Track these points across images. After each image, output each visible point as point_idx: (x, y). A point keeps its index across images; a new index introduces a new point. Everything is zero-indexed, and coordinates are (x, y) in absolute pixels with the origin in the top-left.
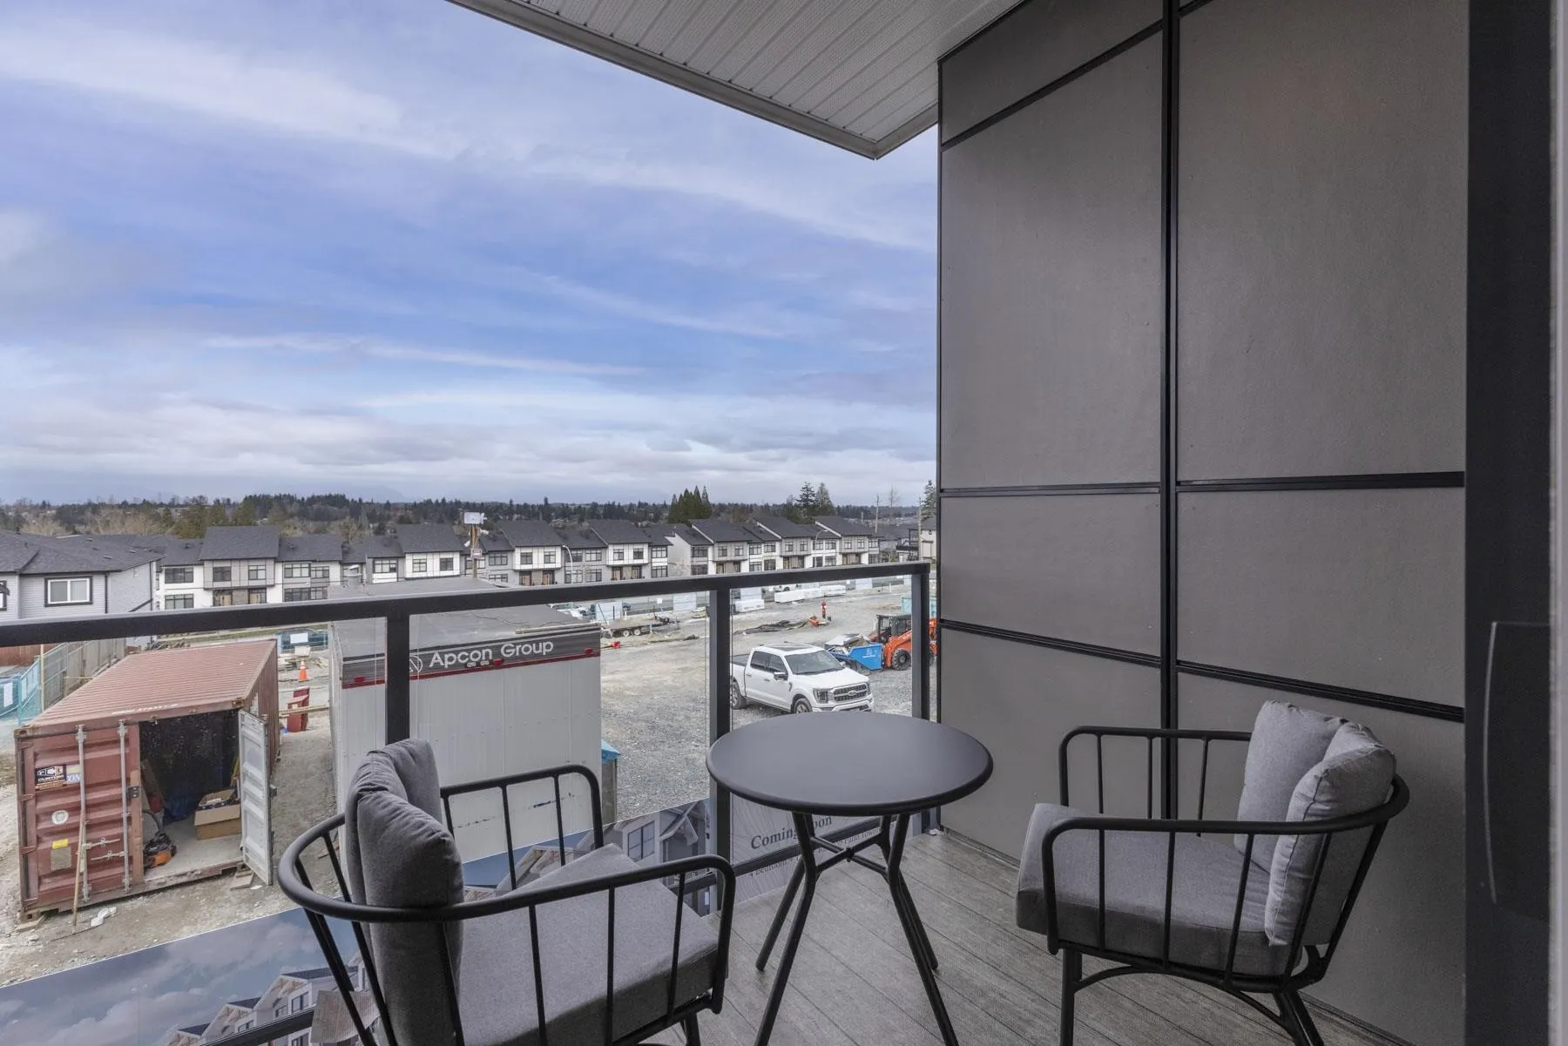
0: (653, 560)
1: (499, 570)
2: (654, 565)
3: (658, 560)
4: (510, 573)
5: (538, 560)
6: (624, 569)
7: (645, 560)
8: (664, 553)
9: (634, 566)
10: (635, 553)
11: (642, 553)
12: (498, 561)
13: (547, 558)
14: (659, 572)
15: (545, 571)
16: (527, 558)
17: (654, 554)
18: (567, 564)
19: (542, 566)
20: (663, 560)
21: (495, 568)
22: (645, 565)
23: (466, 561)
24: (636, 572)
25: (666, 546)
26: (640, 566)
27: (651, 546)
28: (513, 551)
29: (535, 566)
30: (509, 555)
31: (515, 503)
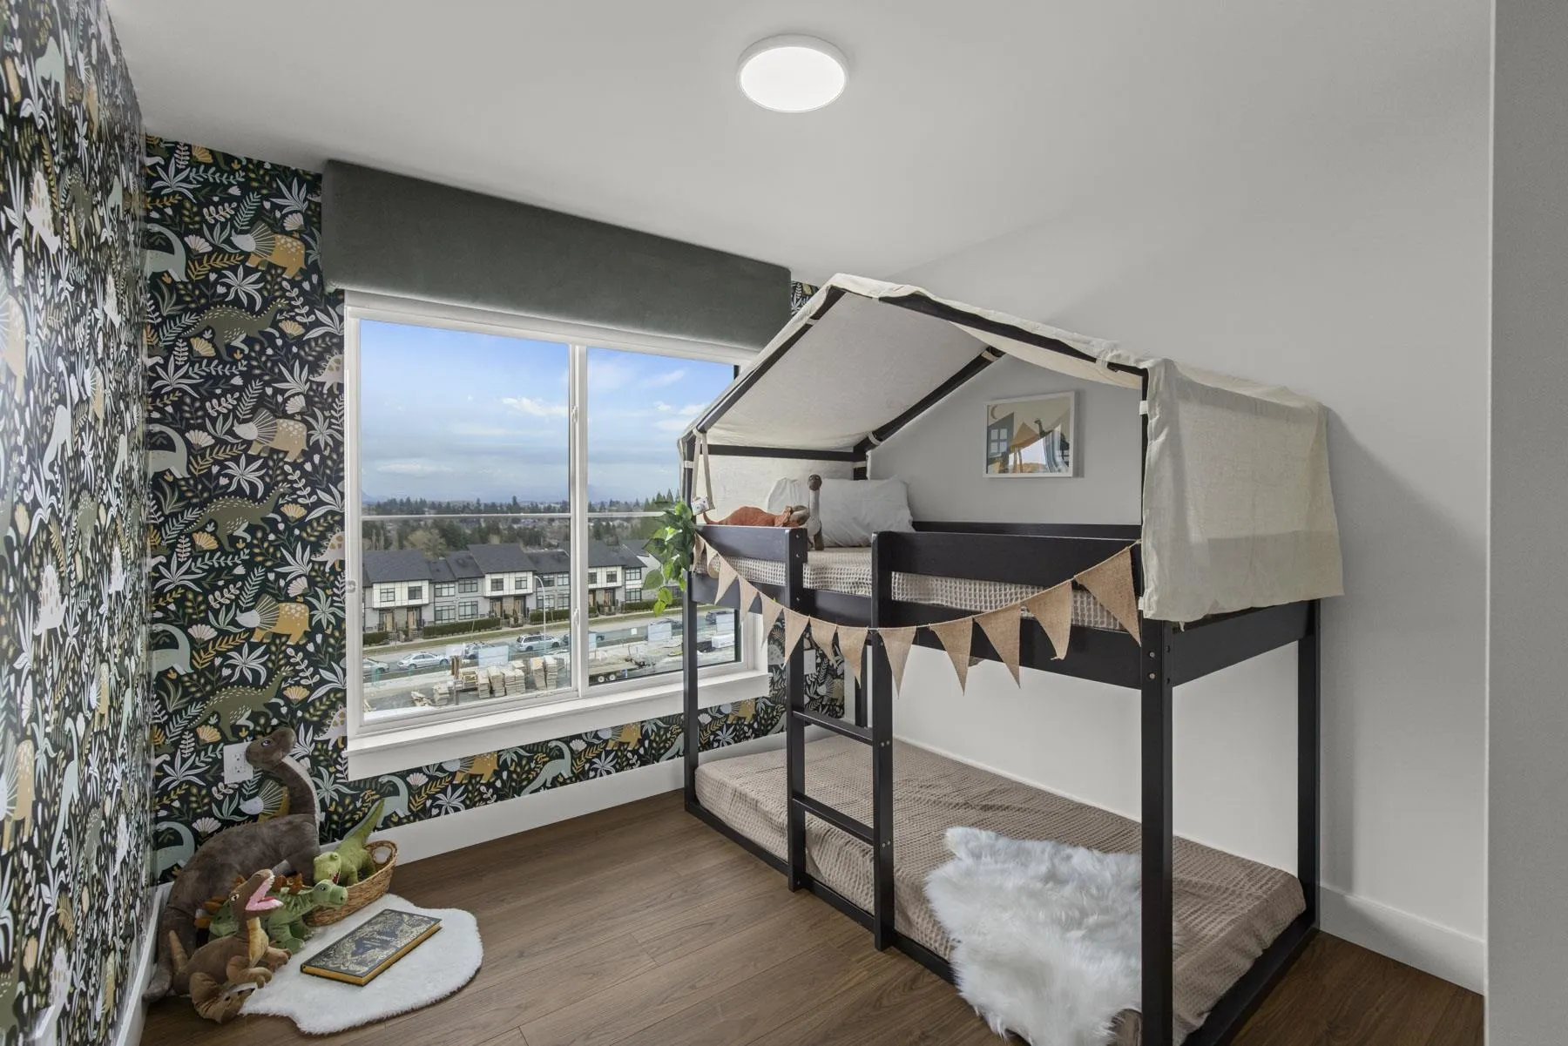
0: (628, 583)
1: (469, 597)
2: (628, 587)
3: (631, 582)
4: (480, 600)
5: (510, 586)
6: (597, 592)
7: (619, 583)
8: (638, 575)
9: (606, 589)
10: (608, 576)
11: (615, 575)
12: (468, 587)
13: (519, 584)
14: (633, 594)
15: (517, 597)
16: (498, 584)
17: (628, 576)
18: (539, 589)
19: (514, 592)
20: (637, 582)
21: (463, 595)
22: (618, 587)
23: (435, 589)
24: (609, 595)
25: (640, 568)
26: (613, 589)
27: (624, 568)
28: (484, 577)
29: (506, 592)
30: (479, 581)
31: (482, 502)
